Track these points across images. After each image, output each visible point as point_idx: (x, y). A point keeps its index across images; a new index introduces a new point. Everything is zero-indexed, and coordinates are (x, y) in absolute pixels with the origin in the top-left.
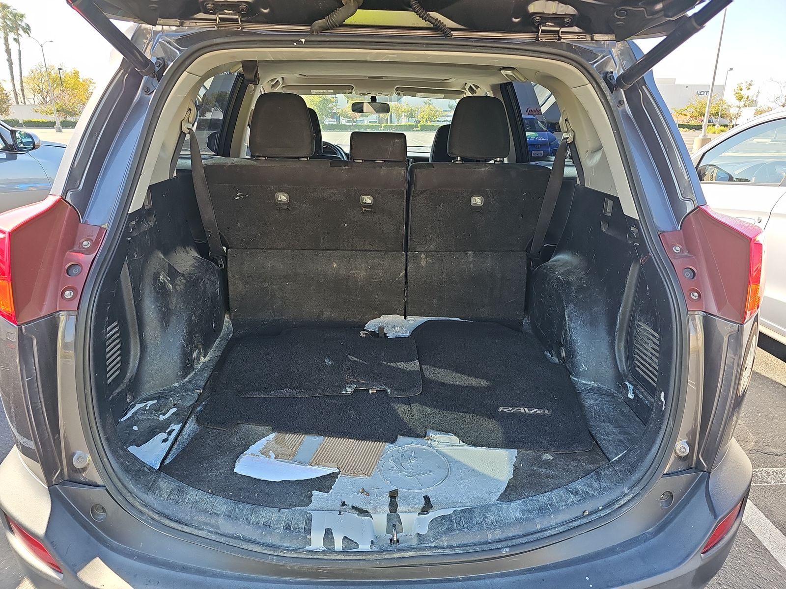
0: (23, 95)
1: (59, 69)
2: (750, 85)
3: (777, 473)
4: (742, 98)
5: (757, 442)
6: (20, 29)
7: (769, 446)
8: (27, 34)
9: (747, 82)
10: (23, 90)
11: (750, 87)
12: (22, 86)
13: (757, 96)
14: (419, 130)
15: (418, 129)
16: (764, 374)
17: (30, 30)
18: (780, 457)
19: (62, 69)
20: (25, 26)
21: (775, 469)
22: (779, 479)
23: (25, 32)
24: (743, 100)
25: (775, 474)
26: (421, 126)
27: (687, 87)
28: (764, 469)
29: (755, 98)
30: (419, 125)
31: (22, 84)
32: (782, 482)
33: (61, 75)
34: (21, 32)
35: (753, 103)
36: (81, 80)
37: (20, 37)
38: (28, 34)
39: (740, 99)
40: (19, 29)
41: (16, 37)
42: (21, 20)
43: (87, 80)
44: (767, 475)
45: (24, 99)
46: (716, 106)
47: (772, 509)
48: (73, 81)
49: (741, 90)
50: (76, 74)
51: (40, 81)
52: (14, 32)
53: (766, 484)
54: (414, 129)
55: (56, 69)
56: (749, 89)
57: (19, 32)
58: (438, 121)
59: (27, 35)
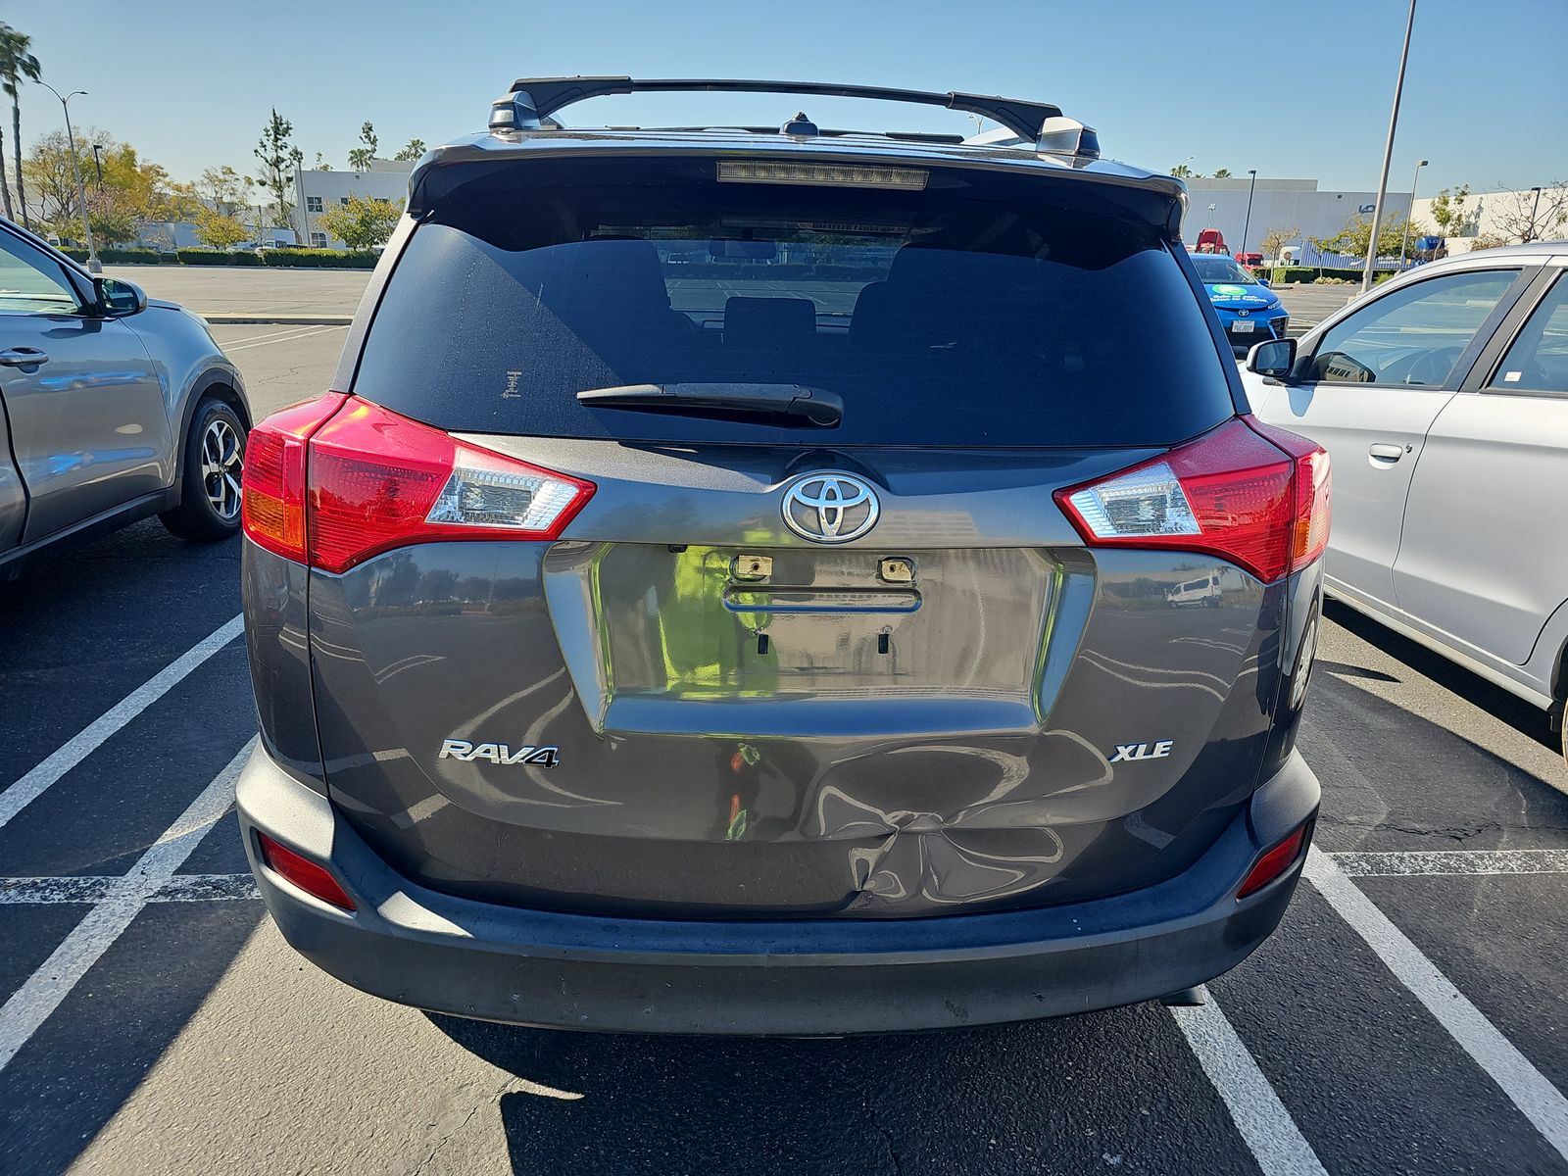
0: (22, 198)
1: (96, 147)
2: (1464, 194)
3: (1416, 859)
4: (1449, 220)
5: (1391, 814)
6: (19, 66)
7: (1409, 819)
8: (31, 78)
9: (1457, 188)
10: (20, 188)
11: (1464, 198)
12: (20, 180)
13: (1478, 215)
14: (813, 277)
15: (813, 274)
16: (1419, 713)
17: (38, 69)
18: (1427, 837)
19: (101, 147)
20: (28, 61)
21: (1414, 853)
22: (1418, 868)
23: (28, 73)
24: (1450, 223)
25: (1412, 860)
26: (817, 268)
27: (1340, 197)
28: (1396, 854)
29: (1472, 220)
30: (814, 266)
31: (19, 175)
32: (1423, 872)
33: (99, 159)
34: (20, 73)
35: (1468, 230)
36: (138, 170)
37: (17, 83)
38: (35, 77)
39: (1444, 220)
40: (15, 66)
41: (10, 83)
42: (21, 51)
43: (151, 168)
44: (1401, 862)
45: (23, 206)
46: (1396, 234)
47: (1401, 909)
48: (124, 171)
49: (1446, 203)
50: (129, 156)
51: (56, 171)
52: (6, 73)
53: (1396, 874)
54: (805, 274)
55: (91, 146)
56: (1462, 201)
57: (16, 74)
58: (852, 259)
59: (34, 80)
